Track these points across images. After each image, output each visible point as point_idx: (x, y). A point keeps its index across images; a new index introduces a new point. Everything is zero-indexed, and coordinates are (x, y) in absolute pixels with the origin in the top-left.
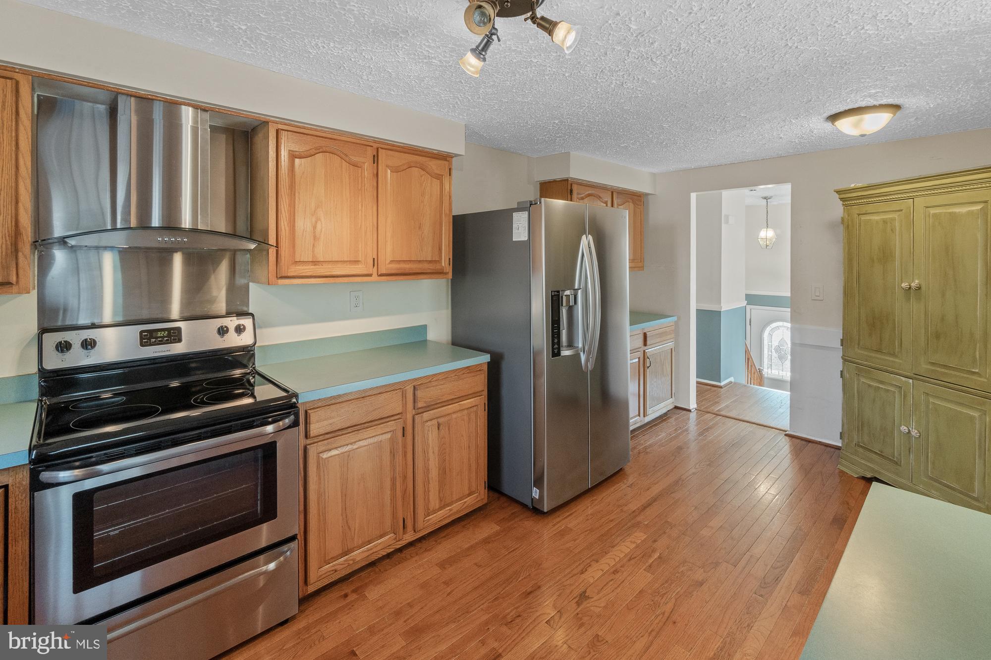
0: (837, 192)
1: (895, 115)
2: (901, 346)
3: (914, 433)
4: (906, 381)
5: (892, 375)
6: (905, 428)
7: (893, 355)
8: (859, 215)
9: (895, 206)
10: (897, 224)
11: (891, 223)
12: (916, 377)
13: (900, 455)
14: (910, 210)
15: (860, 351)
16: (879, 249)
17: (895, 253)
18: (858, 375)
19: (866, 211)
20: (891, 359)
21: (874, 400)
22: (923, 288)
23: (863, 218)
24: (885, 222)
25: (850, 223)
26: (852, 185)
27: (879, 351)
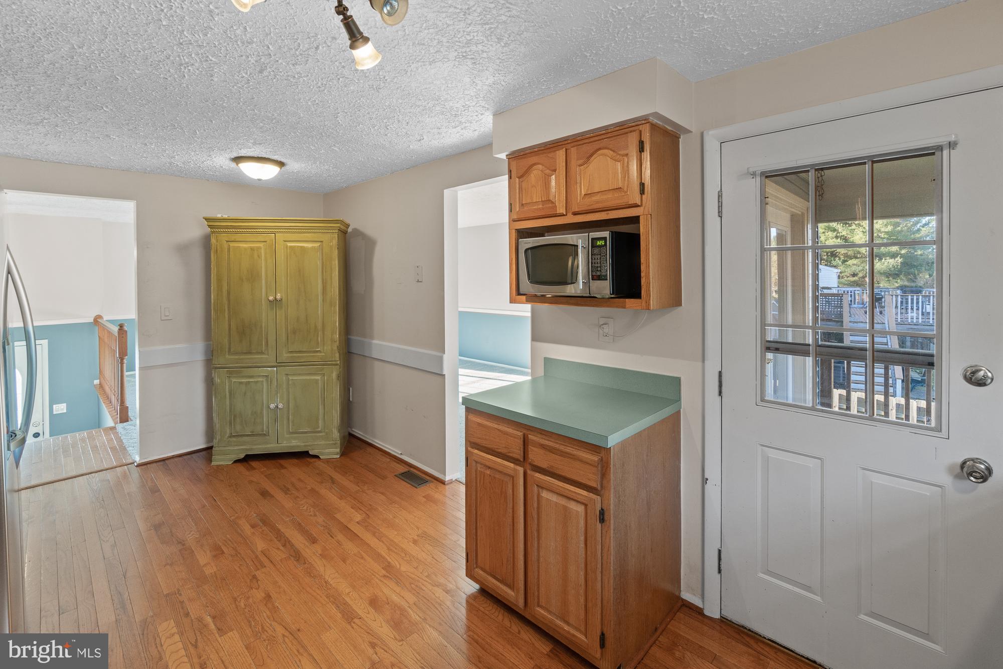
0: (206, 219)
1: (281, 169)
2: (267, 344)
3: (280, 406)
4: (271, 370)
5: (260, 369)
6: (273, 405)
7: (262, 353)
8: (227, 241)
9: (261, 237)
10: (263, 252)
11: (257, 251)
12: (279, 364)
13: (268, 427)
14: (273, 242)
15: (229, 357)
16: (248, 271)
17: (261, 274)
18: (229, 377)
19: (235, 239)
20: (259, 356)
21: (245, 394)
22: (283, 300)
23: (232, 244)
24: (252, 249)
25: (218, 248)
26: (219, 216)
27: (249, 353)
